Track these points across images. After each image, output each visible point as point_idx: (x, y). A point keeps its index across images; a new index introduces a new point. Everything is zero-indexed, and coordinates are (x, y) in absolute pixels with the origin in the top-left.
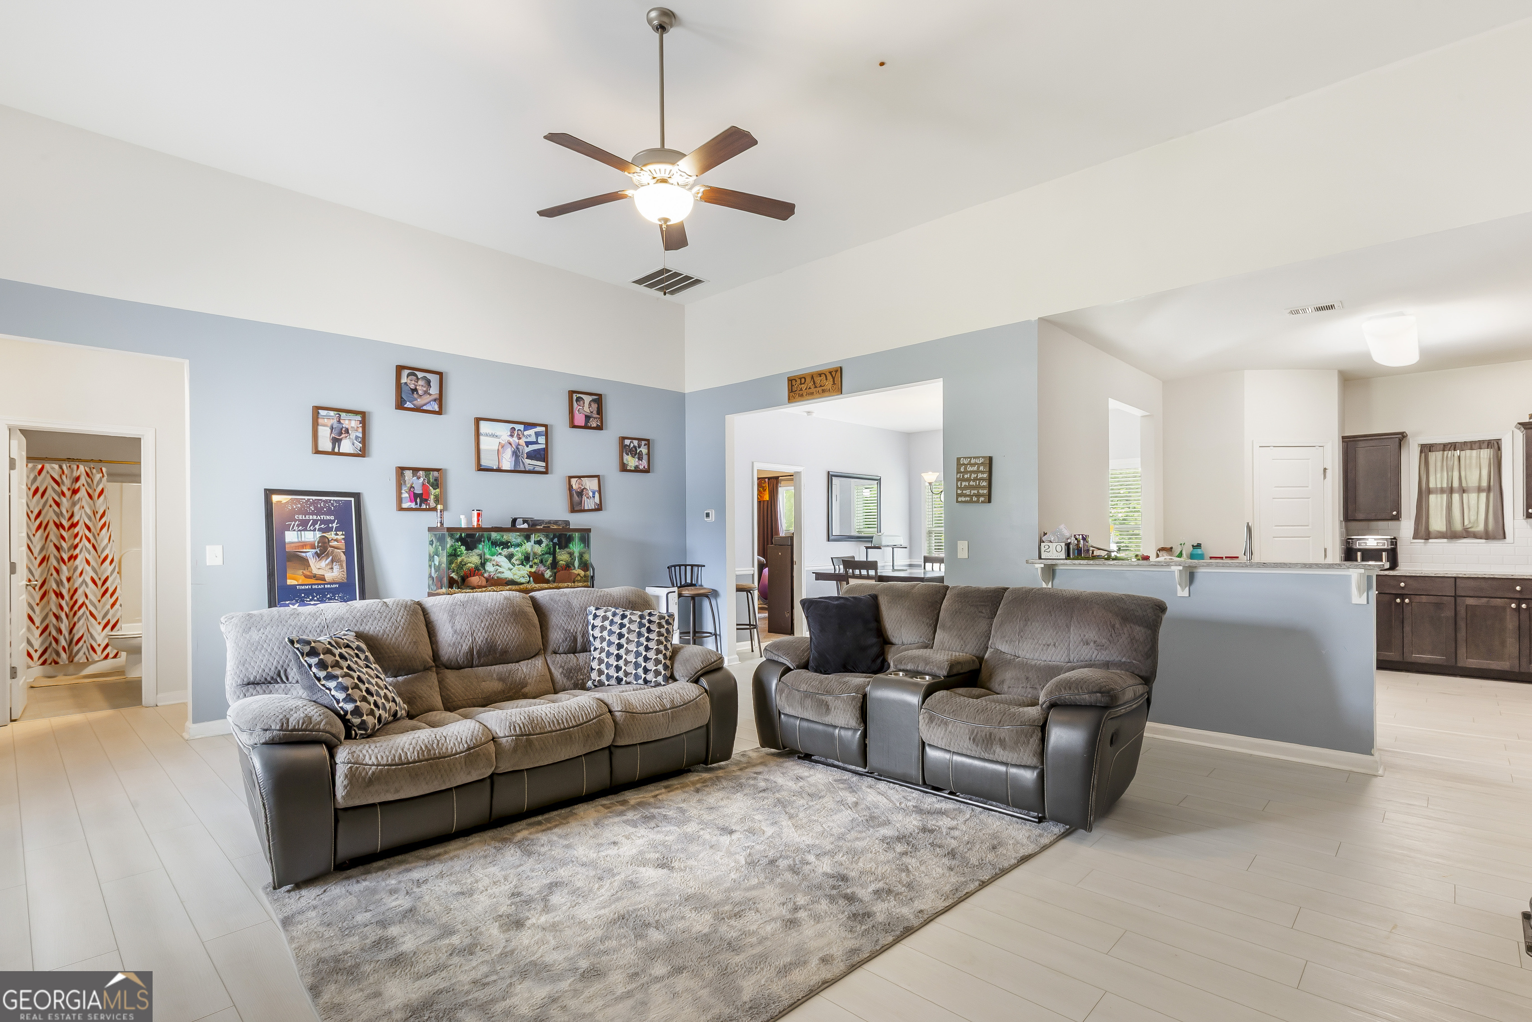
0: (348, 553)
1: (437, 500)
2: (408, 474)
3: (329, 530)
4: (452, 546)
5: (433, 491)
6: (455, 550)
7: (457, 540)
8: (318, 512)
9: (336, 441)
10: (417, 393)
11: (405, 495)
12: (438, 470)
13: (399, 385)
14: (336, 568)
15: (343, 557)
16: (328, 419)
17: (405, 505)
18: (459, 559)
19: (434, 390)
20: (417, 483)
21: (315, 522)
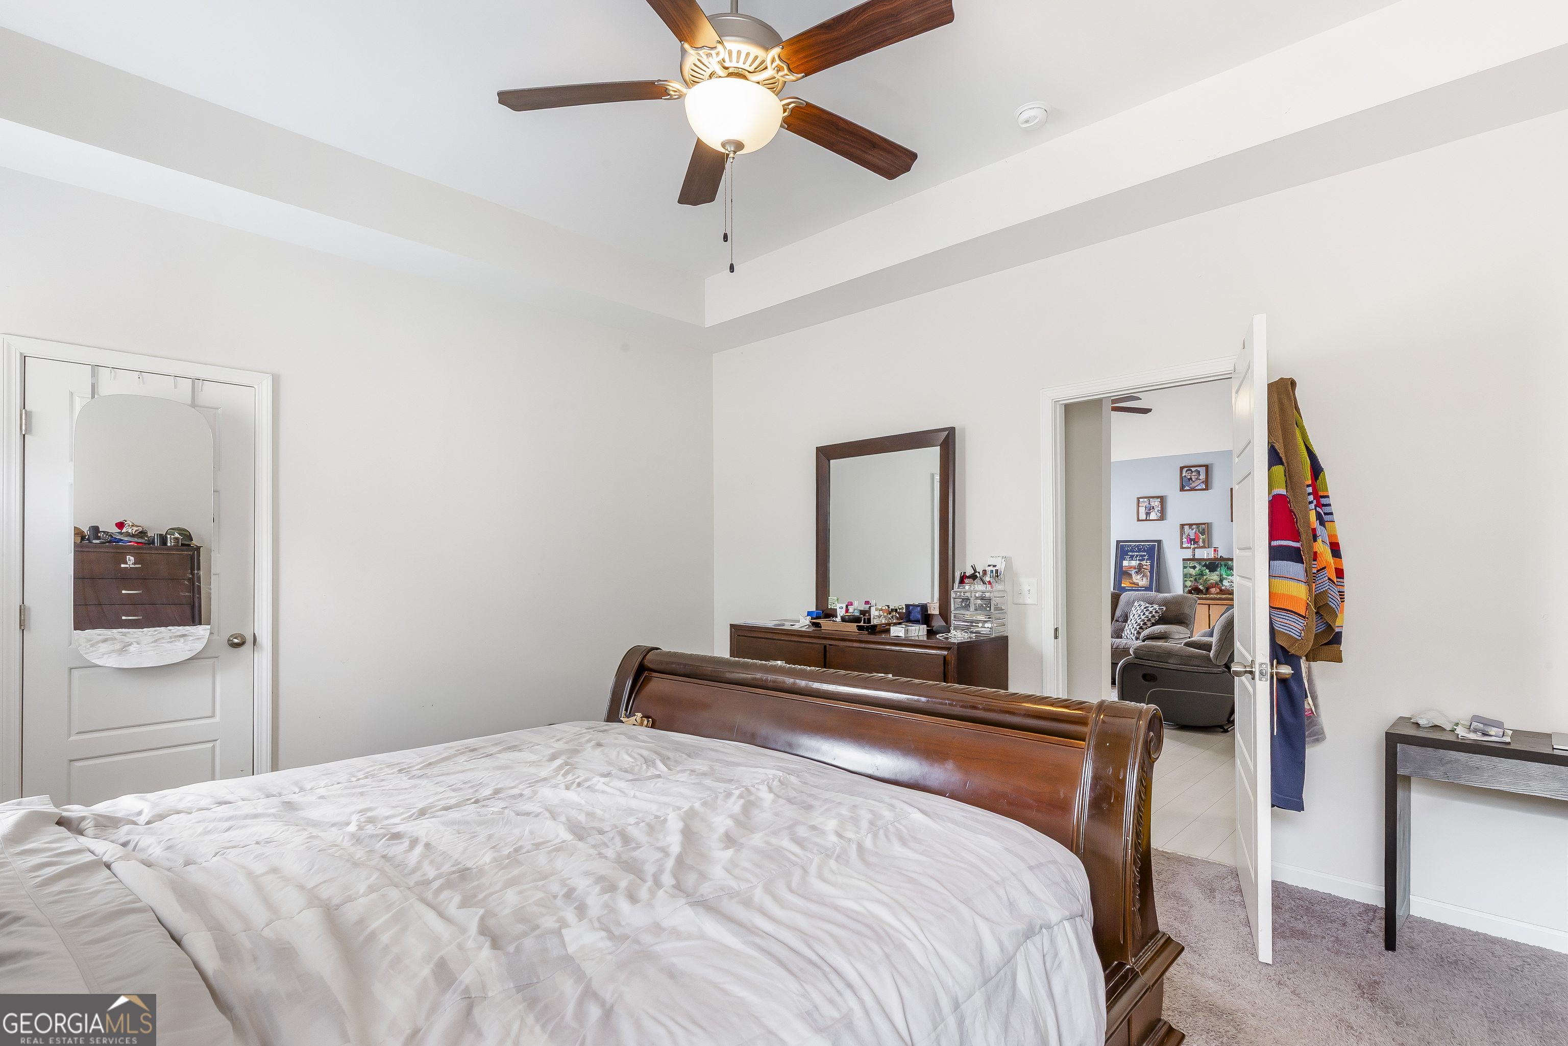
0: (1151, 572)
1: (1204, 541)
2: (1186, 527)
3: (1143, 560)
4: (1200, 569)
5: (1202, 537)
6: (1202, 571)
7: (1204, 566)
8: (1139, 551)
9: (1148, 514)
10: (1192, 480)
11: (1185, 540)
12: (1204, 524)
13: (1182, 478)
14: (1145, 579)
15: (1149, 574)
16: (1144, 503)
17: (1184, 546)
18: (1205, 577)
19: (1202, 476)
20: (1192, 534)
21: (1137, 556)
